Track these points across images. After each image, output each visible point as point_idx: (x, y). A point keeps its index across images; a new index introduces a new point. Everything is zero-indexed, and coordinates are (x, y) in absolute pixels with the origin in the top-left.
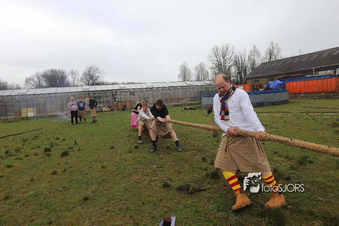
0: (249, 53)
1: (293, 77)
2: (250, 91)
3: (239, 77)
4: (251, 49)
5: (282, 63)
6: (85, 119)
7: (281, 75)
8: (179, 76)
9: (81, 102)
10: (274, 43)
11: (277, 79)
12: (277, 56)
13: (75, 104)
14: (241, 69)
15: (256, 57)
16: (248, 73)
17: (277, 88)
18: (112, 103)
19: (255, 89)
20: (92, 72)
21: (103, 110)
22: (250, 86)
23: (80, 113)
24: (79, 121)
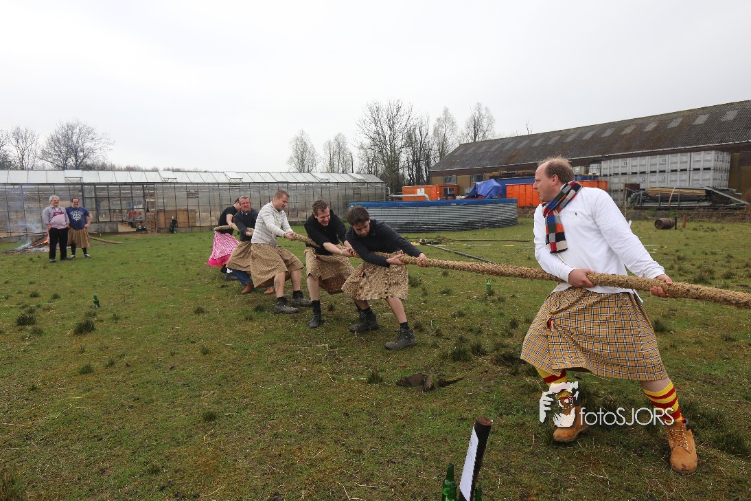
0: (436, 122)
1: (518, 175)
2: (439, 199)
3: (414, 170)
4: (441, 115)
5: (497, 146)
6: (85, 250)
7: (496, 169)
8: (291, 161)
9: (75, 209)
10: (483, 107)
11: (491, 178)
12: (487, 133)
13: (61, 213)
14: (420, 155)
15: (448, 130)
16: (433, 163)
17: (491, 195)
18: (143, 214)
19: (448, 195)
20: (74, 138)
21: (120, 230)
22: (438, 188)
23: (73, 235)
24: (69, 254)
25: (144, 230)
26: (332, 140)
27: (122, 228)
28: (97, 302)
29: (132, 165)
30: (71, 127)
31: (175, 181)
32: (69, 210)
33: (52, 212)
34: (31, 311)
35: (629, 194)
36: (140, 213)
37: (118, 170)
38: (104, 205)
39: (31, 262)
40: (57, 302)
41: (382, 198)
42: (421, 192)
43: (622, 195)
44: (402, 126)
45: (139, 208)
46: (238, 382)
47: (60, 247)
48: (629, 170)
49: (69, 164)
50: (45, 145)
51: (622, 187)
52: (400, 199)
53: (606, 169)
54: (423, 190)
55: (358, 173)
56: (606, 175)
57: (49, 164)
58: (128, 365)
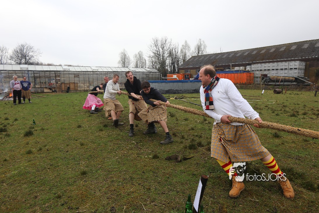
0: (182, 47)
2: (183, 80)
3: (172, 67)
4: (184, 43)
5: (208, 57)
6: (29, 100)
8: (119, 62)
9: (25, 82)
10: (202, 40)
12: (203, 51)
13: (18, 83)
14: (175, 60)
15: (187, 50)
16: (180, 64)
18: (55, 84)
19: (187, 78)
20: (24, 51)
21: (45, 92)
22: (182, 75)
23: (24, 93)
24: (22, 101)
25: (55, 91)
26: (137, 54)
27: (46, 90)
28: (34, 122)
29: (50, 63)
30: (23, 46)
31: (69, 70)
32: (22, 83)
33: (14, 83)
34: (5, 126)
35: (263, 79)
36: (54, 84)
37: (44, 65)
38: (38, 80)
39: (5, 104)
40: (17, 122)
41: (159, 79)
42: (175, 76)
43: (260, 79)
44: (167, 48)
45: (53, 82)
46: (96, 158)
47: (18, 98)
48: (263, 68)
49: (22, 62)
50: (12, 54)
51: (260, 76)
52: (166, 79)
53: (254, 68)
54: (176, 76)
55: (148, 68)
56: (253, 71)
57: (14, 62)
58: (48, 150)
